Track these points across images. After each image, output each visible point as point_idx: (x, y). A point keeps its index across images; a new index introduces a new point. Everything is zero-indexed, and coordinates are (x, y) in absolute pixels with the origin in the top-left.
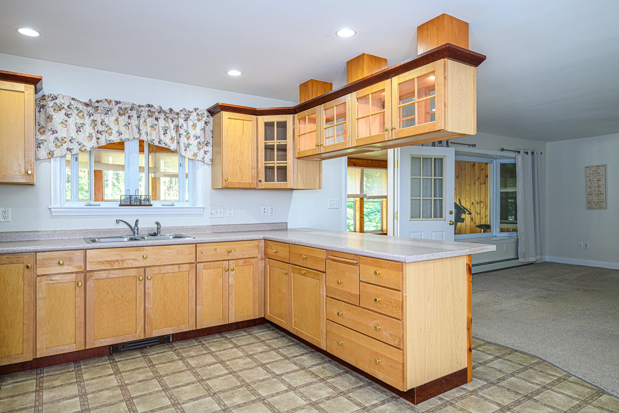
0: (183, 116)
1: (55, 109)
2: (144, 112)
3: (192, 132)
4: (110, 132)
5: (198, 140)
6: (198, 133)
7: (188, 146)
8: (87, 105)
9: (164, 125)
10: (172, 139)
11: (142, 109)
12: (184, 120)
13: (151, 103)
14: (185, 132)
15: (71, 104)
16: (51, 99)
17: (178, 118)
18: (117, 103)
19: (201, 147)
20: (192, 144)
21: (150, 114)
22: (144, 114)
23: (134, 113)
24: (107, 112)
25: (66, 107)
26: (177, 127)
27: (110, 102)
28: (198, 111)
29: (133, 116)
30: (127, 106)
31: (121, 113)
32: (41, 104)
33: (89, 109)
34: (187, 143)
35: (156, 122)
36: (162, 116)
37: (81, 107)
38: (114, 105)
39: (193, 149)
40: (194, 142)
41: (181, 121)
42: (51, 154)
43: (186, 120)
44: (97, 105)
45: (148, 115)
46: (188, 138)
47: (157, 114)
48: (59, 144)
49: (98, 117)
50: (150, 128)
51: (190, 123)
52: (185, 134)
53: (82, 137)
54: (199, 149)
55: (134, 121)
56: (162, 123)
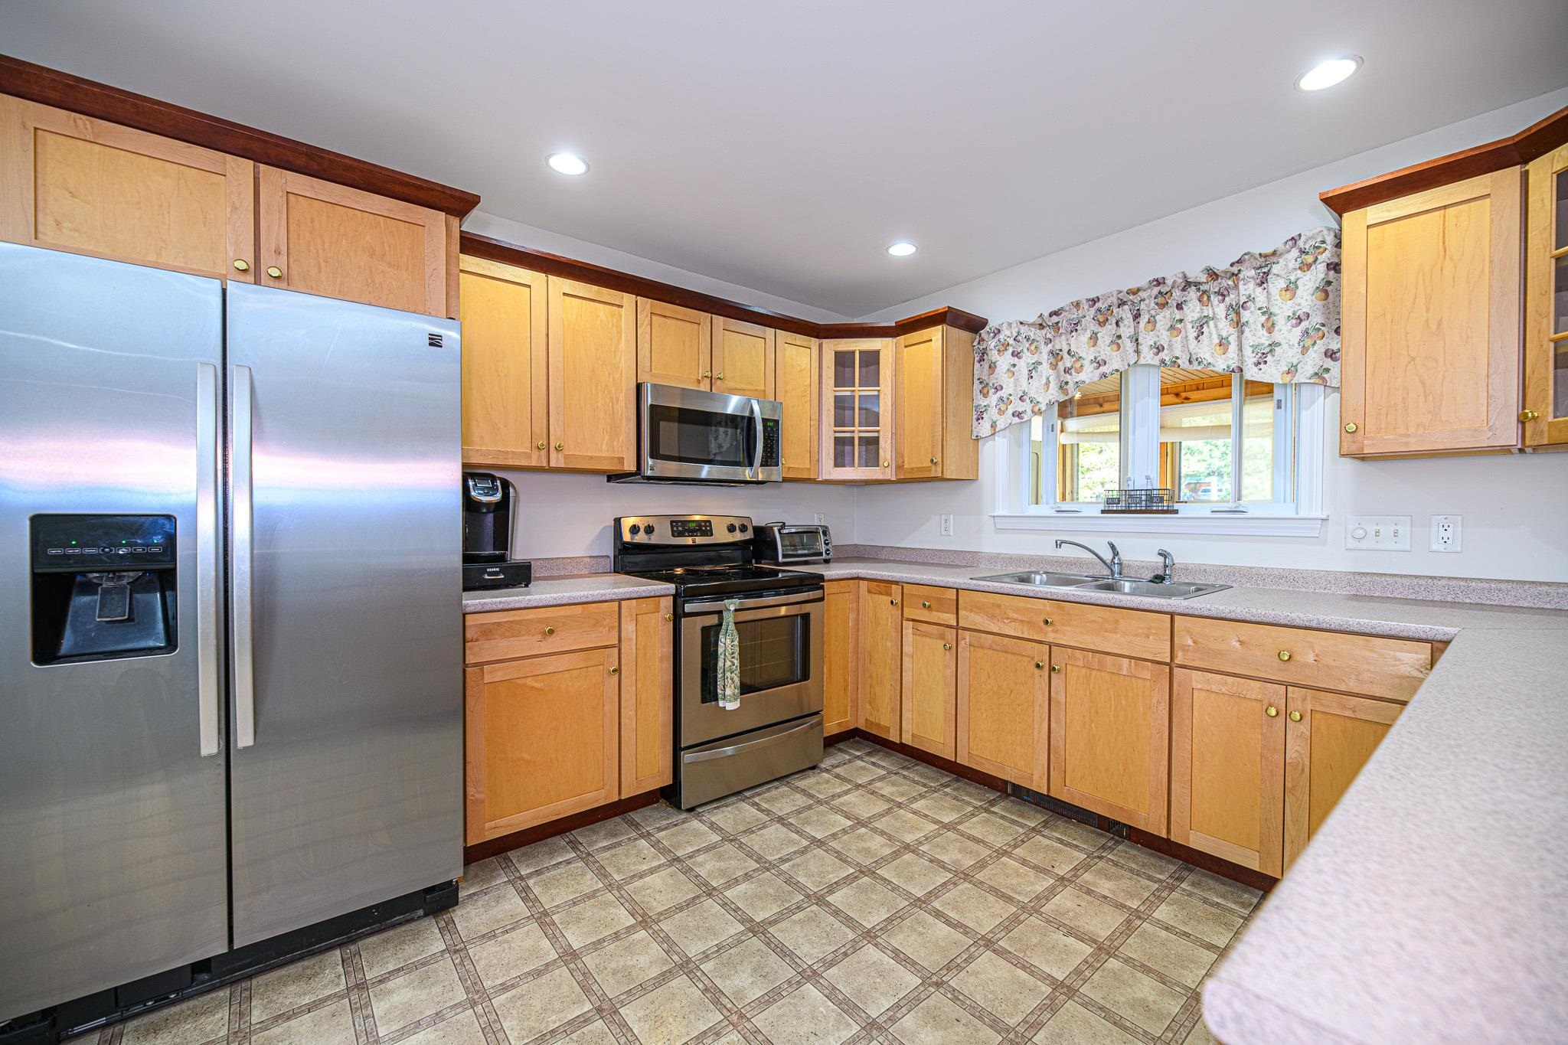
0: (1253, 273)
1: (999, 350)
2: (1147, 302)
3: (1283, 309)
4: (1078, 365)
5: (1304, 325)
6: (1304, 303)
7: (1271, 351)
8: (1041, 326)
9: (1196, 316)
10: (1223, 343)
11: (1142, 294)
12: (1258, 281)
13: (1159, 276)
14: (1264, 313)
15: (1019, 333)
16: (992, 335)
17: (1236, 286)
18: (1094, 301)
19: (1308, 342)
20: (1283, 342)
21: (1160, 300)
22: (1148, 306)
23: (1126, 313)
24: (1075, 326)
25: (1011, 341)
26: (1236, 310)
27: (1078, 305)
28: (1301, 243)
29: (1124, 316)
30: (1109, 302)
31: (1101, 320)
32: (981, 348)
33: (1044, 332)
34: (1267, 343)
35: (1178, 315)
36: (1193, 294)
37: (1033, 333)
38: (1086, 307)
39: (1288, 352)
40: (1288, 335)
41: (1247, 288)
42: (993, 426)
43: (1262, 283)
44: (1055, 319)
45: (1157, 304)
46: (1270, 328)
47: (1177, 294)
48: (1003, 407)
49: (1061, 343)
50: (1168, 333)
51: (1276, 285)
52: (1263, 319)
53: (1035, 389)
54: (1305, 350)
55: (1126, 330)
56: (1193, 310)
